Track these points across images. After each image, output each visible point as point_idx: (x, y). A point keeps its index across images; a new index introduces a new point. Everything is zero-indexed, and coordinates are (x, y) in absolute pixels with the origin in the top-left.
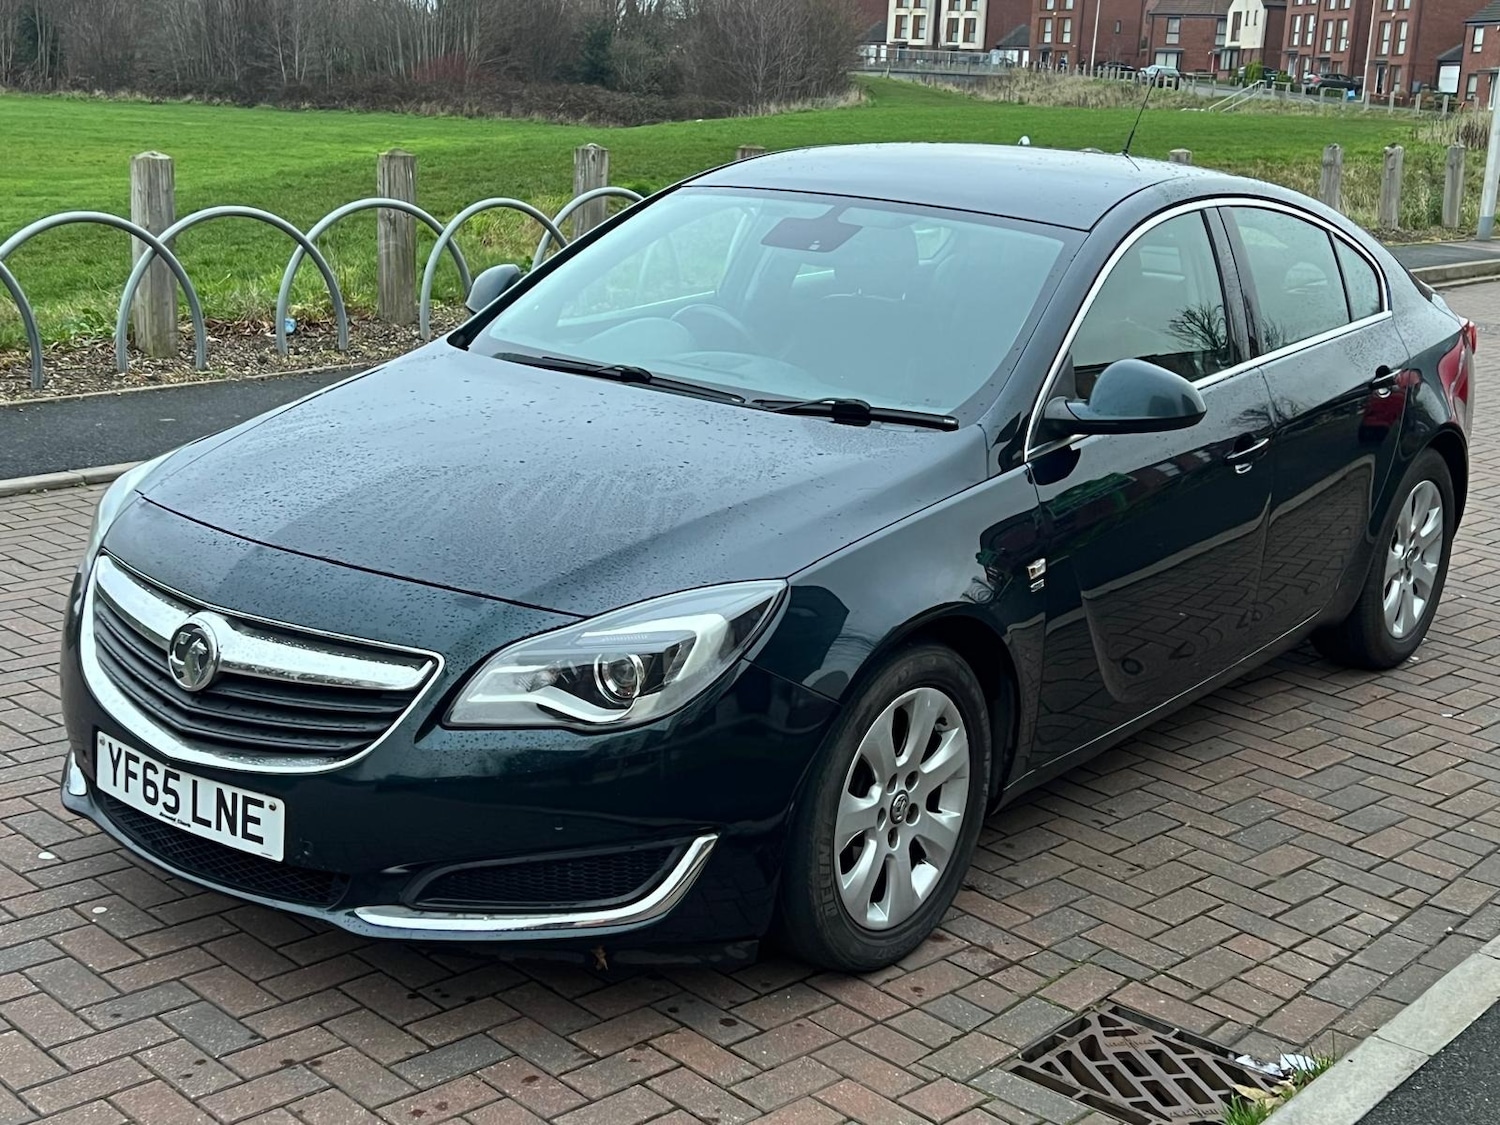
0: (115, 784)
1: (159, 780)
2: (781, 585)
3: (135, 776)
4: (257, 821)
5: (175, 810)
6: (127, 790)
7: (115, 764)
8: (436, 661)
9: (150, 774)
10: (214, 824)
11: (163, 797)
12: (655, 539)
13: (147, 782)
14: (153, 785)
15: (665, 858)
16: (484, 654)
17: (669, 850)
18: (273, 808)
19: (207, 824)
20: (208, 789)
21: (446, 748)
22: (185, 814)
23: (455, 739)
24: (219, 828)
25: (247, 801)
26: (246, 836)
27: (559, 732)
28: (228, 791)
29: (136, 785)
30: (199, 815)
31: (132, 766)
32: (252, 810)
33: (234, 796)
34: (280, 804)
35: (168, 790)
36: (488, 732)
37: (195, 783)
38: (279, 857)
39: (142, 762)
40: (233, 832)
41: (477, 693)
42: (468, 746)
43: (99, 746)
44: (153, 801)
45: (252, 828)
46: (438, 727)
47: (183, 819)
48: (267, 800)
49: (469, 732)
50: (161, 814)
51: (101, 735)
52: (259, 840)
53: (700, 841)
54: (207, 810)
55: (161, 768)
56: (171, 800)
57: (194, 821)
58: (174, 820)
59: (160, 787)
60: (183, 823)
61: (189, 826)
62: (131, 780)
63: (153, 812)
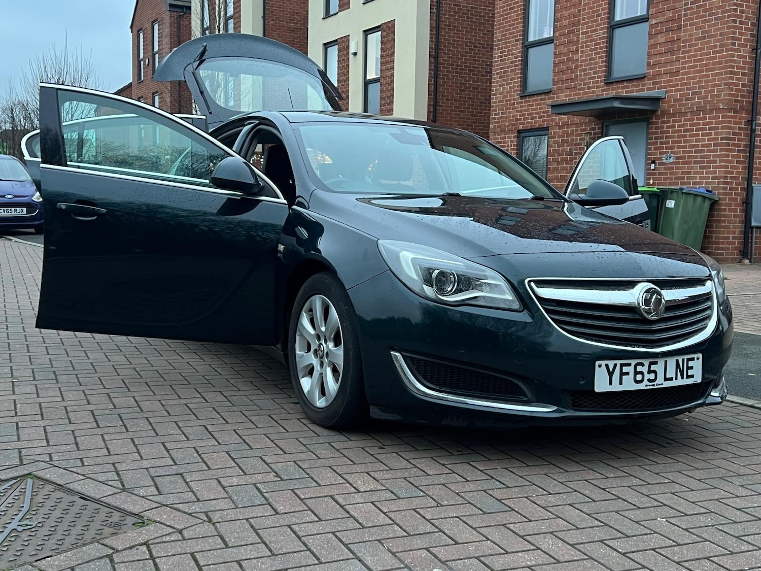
0: (611, 383)
1: (645, 369)
3: (627, 374)
4: (692, 368)
5: (655, 380)
6: (621, 383)
7: (611, 374)
9: (639, 368)
10: (674, 379)
11: (648, 376)
13: (636, 373)
14: (642, 373)
18: (698, 359)
19: (671, 379)
20: (671, 362)
22: (661, 379)
24: (676, 379)
25: (689, 360)
26: (688, 377)
28: (680, 359)
29: (627, 378)
30: (667, 377)
31: (625, 369)
32: (691, 364)
33: (683, 360)
34: (701, 356)
35: (650, 372)
37: (666, 362)
38: (699, 381)
39: (633, 365)
40: (682, 378)
43: (597, 368)
44: (641, 381)
45: (690, 372)
47: (661, 383)
48: (695, 356)
50: (646, 386)
51: (599, 362)
52: (692, 376)
54: (671, 373)
55: (646, 362)
56: (652, 376)
57: (665, 381)
58: (653, 385)
59: (646, 372)
60: (659, 385)
61: (662, 384)
62: (624, 377)
63: (641, 387)
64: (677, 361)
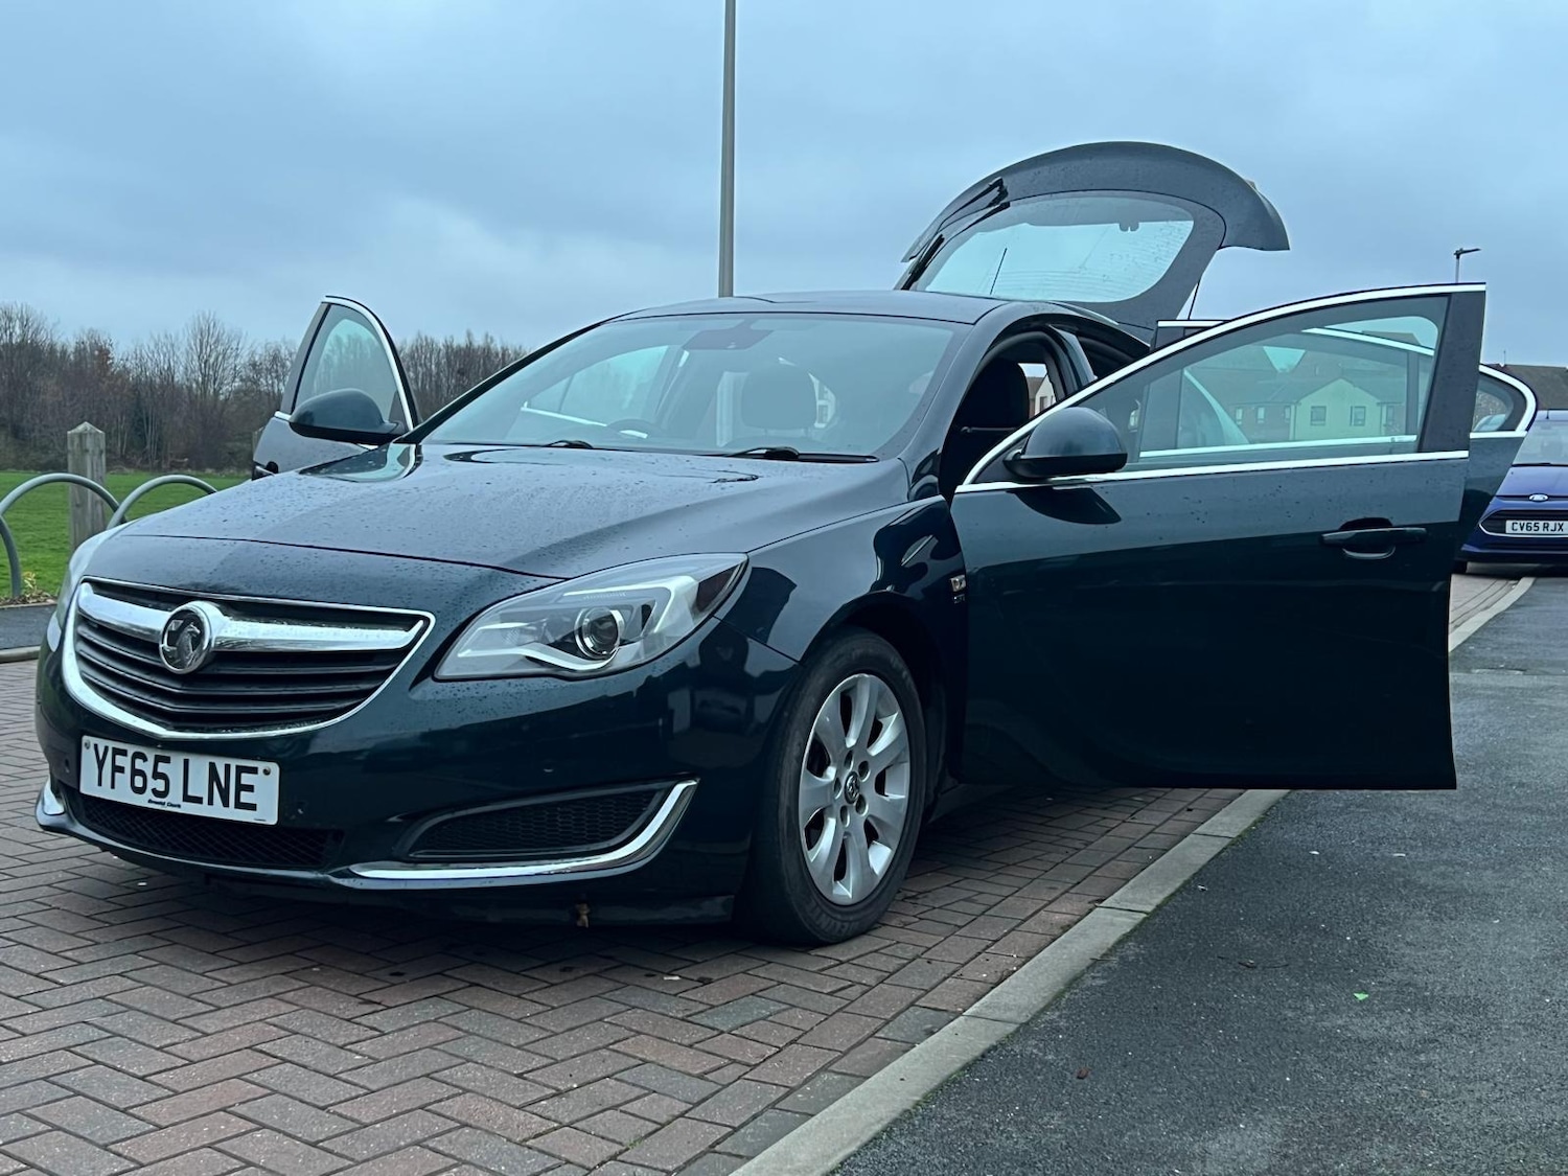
0: (100, 784)
1: (147, 767)
2: (743, 558)
3: (121, 770)
4: (250, 788)
5: (164, 794)
6: (113, 787)
7: (101, 764)
8: (427, 620)
9: (139, 764)
10: (205, 800)
11: (152, 784)
12: (622, 525)
13: (135, 772)
14: (142, 773)
15: (648, 802)
16: (473, 612)
17: (651, 794)
18: (267, 772)
19: (199, 800)
20: (200, 765)
21: (439, 697)
22: (175, 795)
23: (448, 690)
24: (211, 802)
25: (240, 770)
26: (239, 805)
27: (547, 679)
28: (220, 763)
29: (123, 779)
30: (190, 793)
31: (120, 761)
32: (246, 779)
33: (227, 767)
34: (274, 768)
35: (157, 775)
36: (479, 682)
37: (186, 762)
38: (272, 820)
39: (130, 754)
40: (226, 804)
41: (465, 649)
42: (460, 695)
43: (84, 749)
44: (141, 791)
45: (245, 797)
46: (429, 679)
47: (175, 802)
48: (261, 766)
49: (460, 683)
50: (150, 801)
51: (85, 739)
52: (252, 807)
53: (680, 787)
54: (199, 787)
55: (151, 754)
56: (160, 785)
57: (184, 800)
58: (163, 804)
59: (149, 774)
60: (172, 805)
61: (179, 806)
62: (117, 774)
63: (141, 801)
64: (212, 767)
